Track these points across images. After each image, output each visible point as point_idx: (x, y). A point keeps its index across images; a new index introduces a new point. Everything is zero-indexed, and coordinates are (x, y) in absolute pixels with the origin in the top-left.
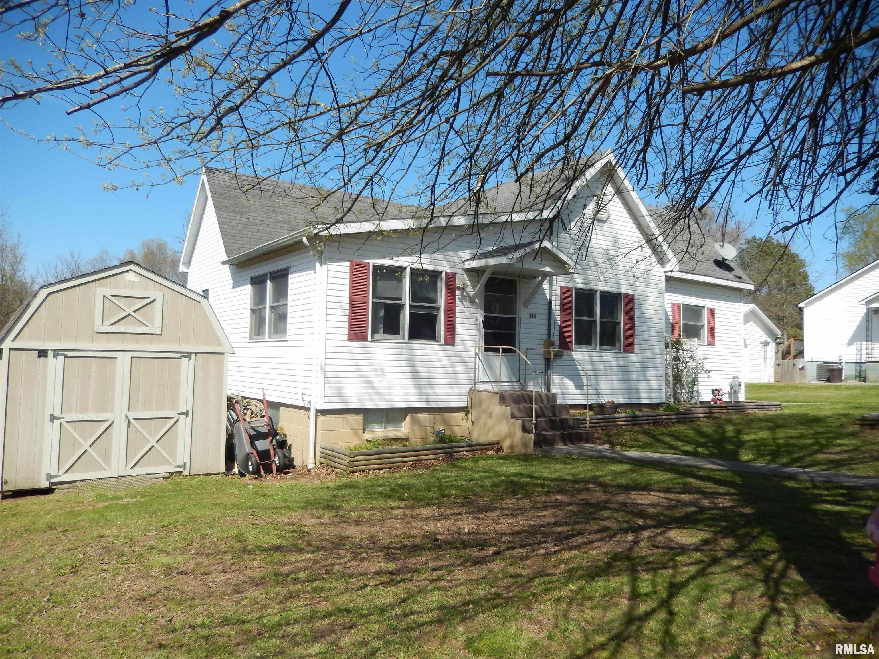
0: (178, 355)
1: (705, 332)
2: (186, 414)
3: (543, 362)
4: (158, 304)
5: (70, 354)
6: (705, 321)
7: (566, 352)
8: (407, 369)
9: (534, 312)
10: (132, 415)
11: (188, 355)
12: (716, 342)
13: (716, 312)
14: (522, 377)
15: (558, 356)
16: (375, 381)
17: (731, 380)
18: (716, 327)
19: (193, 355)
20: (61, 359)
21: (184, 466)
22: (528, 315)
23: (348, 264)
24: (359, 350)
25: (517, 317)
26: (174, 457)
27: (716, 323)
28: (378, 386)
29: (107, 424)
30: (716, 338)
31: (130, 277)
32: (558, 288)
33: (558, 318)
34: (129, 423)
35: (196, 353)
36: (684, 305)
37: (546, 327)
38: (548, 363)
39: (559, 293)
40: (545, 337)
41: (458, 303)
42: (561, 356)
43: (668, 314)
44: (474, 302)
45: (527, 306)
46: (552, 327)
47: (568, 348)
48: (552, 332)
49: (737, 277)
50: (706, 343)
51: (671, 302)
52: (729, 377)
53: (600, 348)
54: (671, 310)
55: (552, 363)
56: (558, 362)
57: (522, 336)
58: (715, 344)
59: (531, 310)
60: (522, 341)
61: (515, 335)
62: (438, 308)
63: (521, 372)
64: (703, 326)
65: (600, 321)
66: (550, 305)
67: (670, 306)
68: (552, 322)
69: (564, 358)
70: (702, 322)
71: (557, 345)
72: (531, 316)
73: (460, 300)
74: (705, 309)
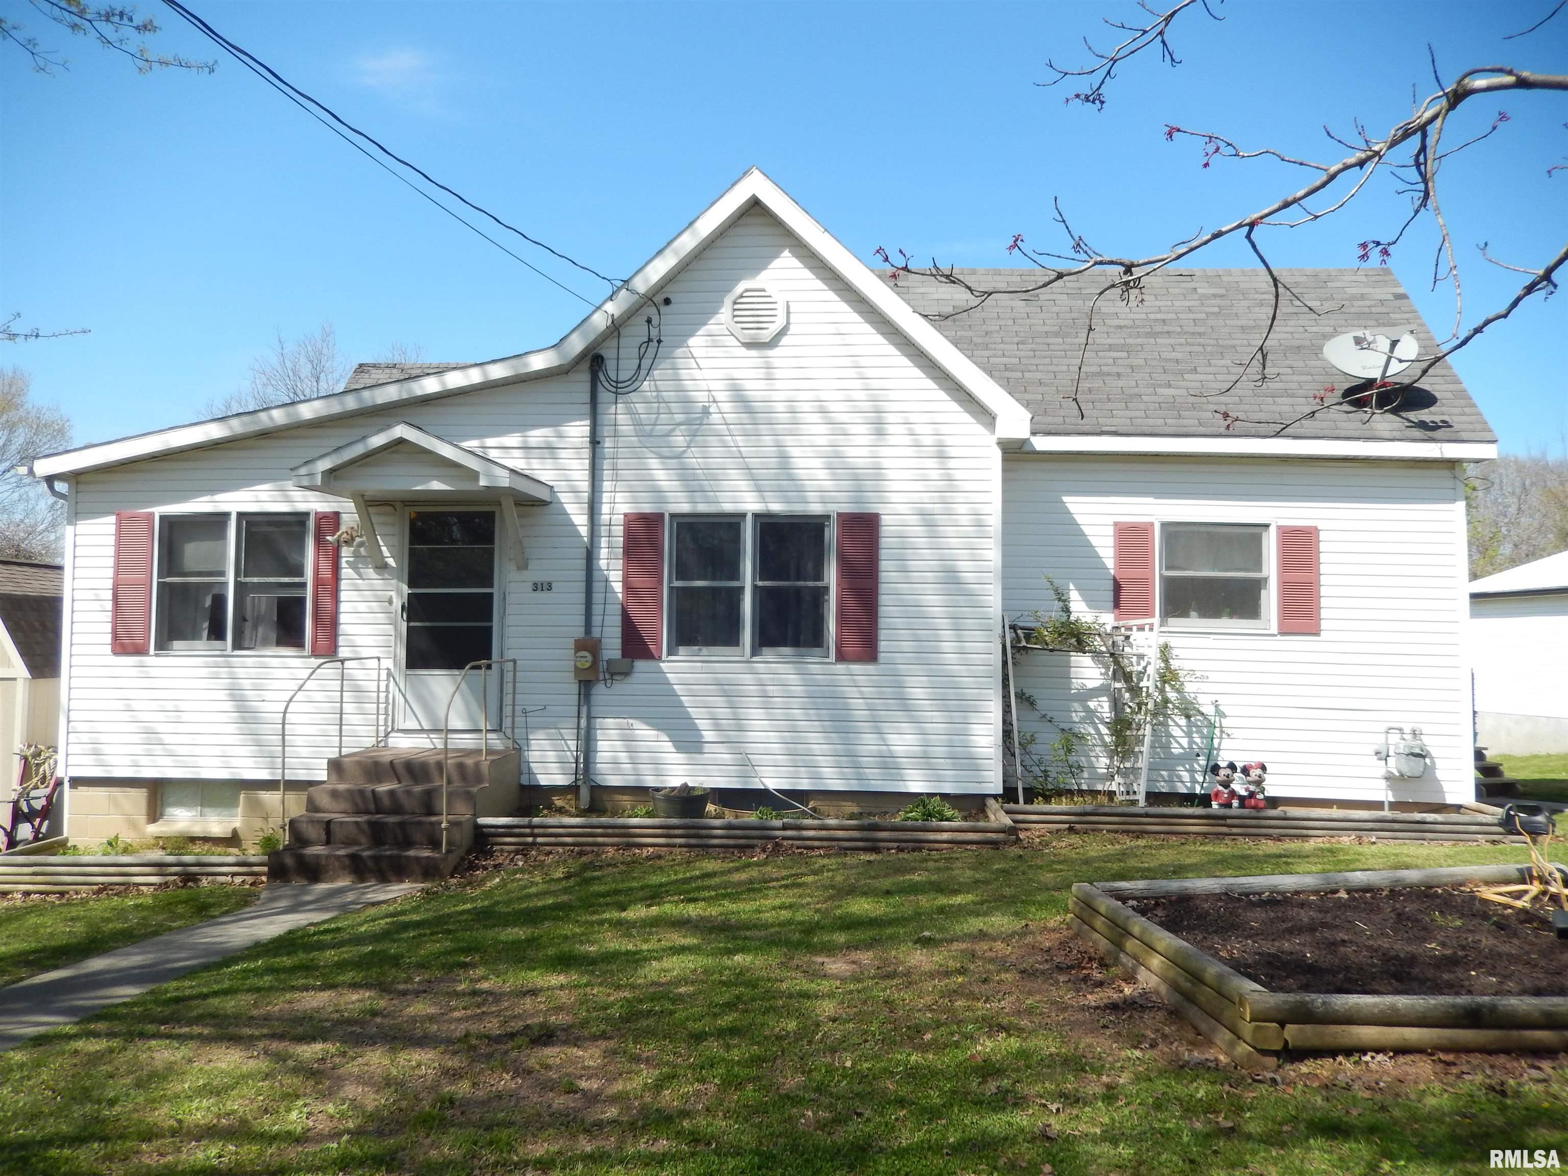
1: (1270, 599)
3: (575, 688)
6: (1271, 567)
7: (640, 664)
9: (543, 577)
12: (1324, 625)
13: (1323, 536)
14: (507, 722)
15: (619, 672)
17: (1381, 739)
18: (1323, 580)
22: (530, 586)
23: (112, 519)
25: (495, 591)
27: (1323, 569)
30: (1324, 613)
32: (619, 520)
33: (616, 587)
36: (1164, 525)
37: (581, 609)
38: (586, 686)
39: (619, 530)
40: (580, 633)
41: (346, 572)
42: (627, 674)
43: (1101, 552)
44: (385, 566)
45: (523, 566)
46: (597, 609)
47: (648, 655)
48: (596, 620)
49: (1423, 425)
50: (1274, 629)
51: (1111, 520)
52: (1383, 727)
53: (754, 653)
54: (1110, 541)
55: (600, 692)
56: (619, 687)
57: (510, 631)
58: (1315, 631)
59: (535, 574)
60: (509, 642)
61: (489, 630)
62: (303, 585)
63: (508, 710)
64: (1266, 580)
65: (755, 588)
66: (590, 556)
67: (1110, 531)
68: (598, 597)
69: (636, 677)
70: (1260, 570)
71: (612, 647)
72: (537, 587)
73: (351, 565)
74: (1273, 530)
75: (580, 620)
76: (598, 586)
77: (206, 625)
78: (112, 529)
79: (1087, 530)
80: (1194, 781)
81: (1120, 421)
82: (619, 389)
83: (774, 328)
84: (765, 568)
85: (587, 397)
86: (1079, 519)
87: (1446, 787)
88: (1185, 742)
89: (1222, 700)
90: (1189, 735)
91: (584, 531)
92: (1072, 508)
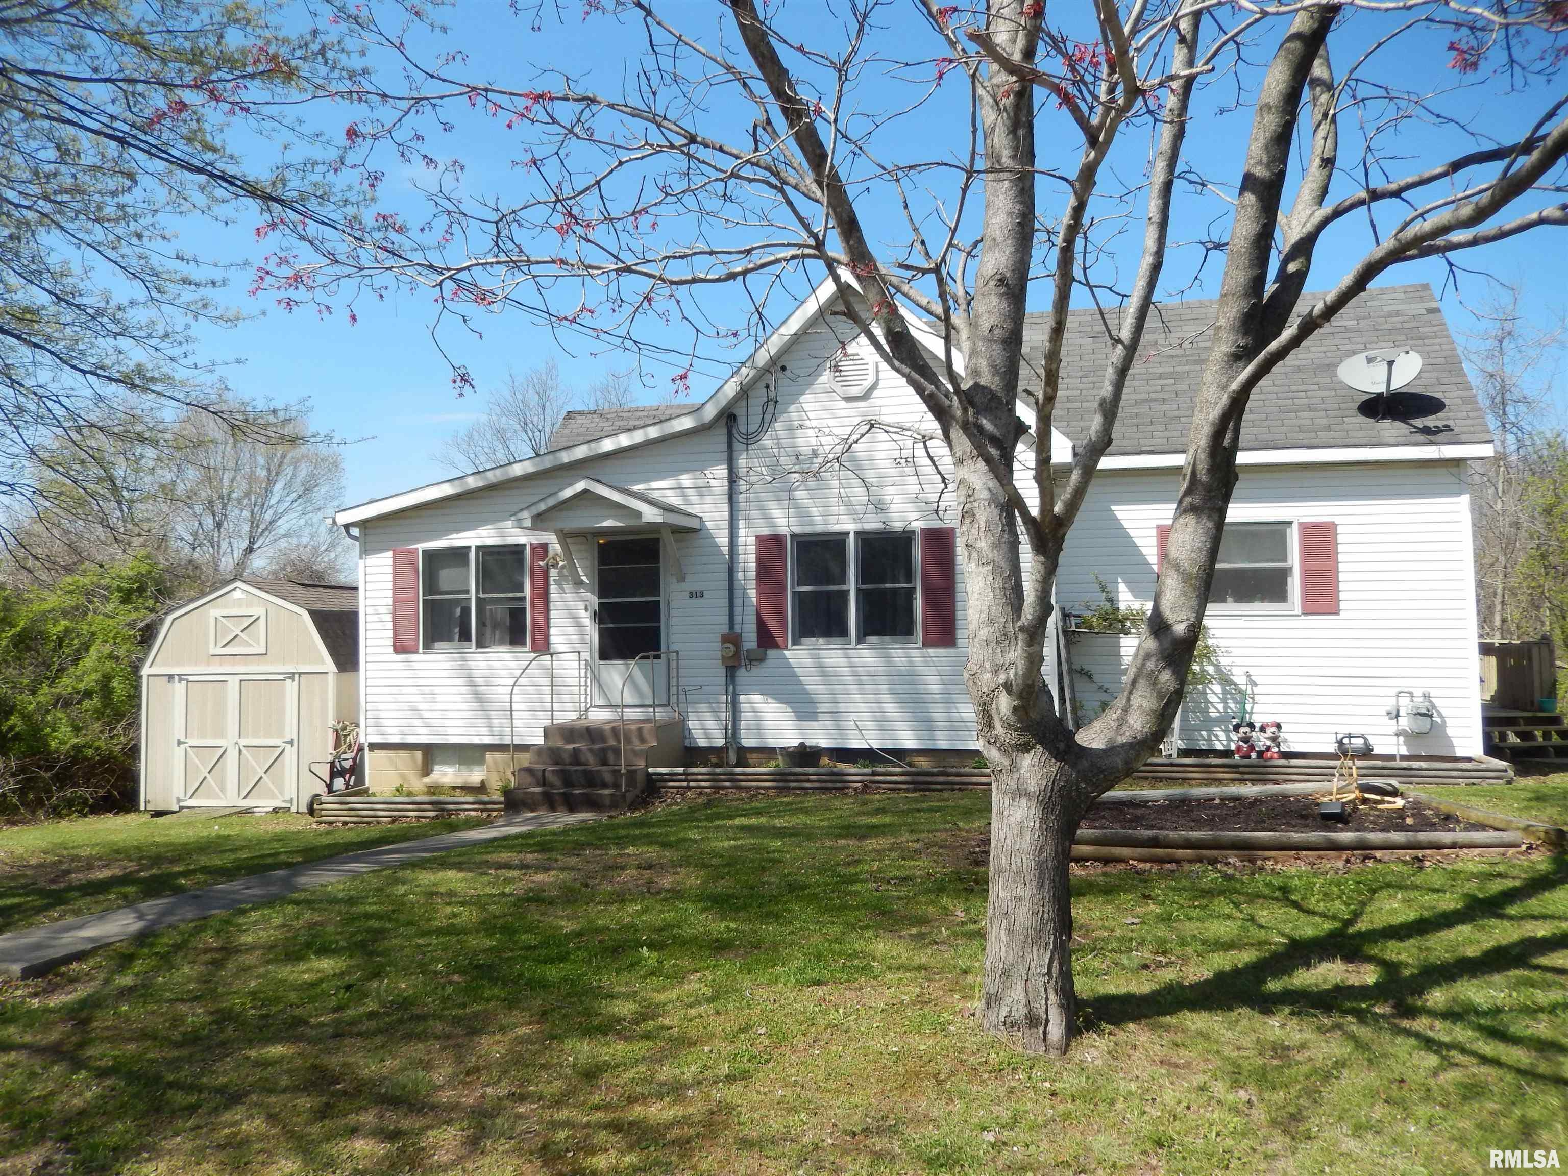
0: (281, 677)
1: (1295, 585)
2: (291, 742)
3: (723, 671)
4: (262, 622)
5: (191, 678)
6: (1295, 559)
7: (771, 653)
8: (464, 689)
9: (697, 587)
10: (243, 742)
11: (291, 676)
12: (1343, 605)
13: (1340, 529)
14: (673, 699)
15: (756, 659)
16: (421, 706)
17: (1392, 702)
18: (1341, 567)
19: (297, 676)
20: (184, 683)
21: (291, 801)
22: (687, 594)
23: (390, 554)
24: (401, 666)
25: (661, 599)
26: (282, 793)
27: (1341, 558)
28: (426, 714)
29: (222, 750)
30: (1342, 596)
31: (237, 594)
32: (752, 540)
33: (752, 593)
34: (240, 751)
35: (300, 674)
37: (726, 611)
38: (731, 670)
39: (752, 549)
40: (725, 629)
41: (553, 588)
42: (762, 659)
43: (1144, 551)
44: (582, 582)
45: (682, 579)
46: (738, 610)
47: (775, 645)
48: (738, 619)
49: (1426, 431)
50: (1298, 610)
51: (1154, 523)
52: (1394, 692)
53: (859, 641)
54: (1154, 542)
55: (741, 672)
56: (755, 671)
57: (673, 630)
58: (1335, 611)
59: (692, 584)
60: (673, 638)
61: (657, 630)
62: (524, 599)
63: (673, 690)
64: (1291, 568)
65: (858, 590)
66: (731, 571)
67: (1154, 533)
68: (738, 602)
69: (770, 662)
70: (1285, 560)
71: (750, 640)
72: (693, 595)
73: (557, 583)
74: (1295, 526)
75: (726, 619)
76: (738, 593)
77: (457, 630)
78: (390, 561)
79: (1132, 533)
80: (1229, 740)
81: (1158, 442)
82: (749, 439)
83: (867, 384)
84: (865, 574)
85: (725, 447)
86: (1126, 524)
87: (1455, 742)
88: (1220, 707)
89: (1252, 671)
90: (1224, 701)
91: (725, 550)
92: (1120, 515)
